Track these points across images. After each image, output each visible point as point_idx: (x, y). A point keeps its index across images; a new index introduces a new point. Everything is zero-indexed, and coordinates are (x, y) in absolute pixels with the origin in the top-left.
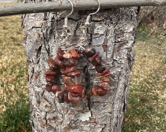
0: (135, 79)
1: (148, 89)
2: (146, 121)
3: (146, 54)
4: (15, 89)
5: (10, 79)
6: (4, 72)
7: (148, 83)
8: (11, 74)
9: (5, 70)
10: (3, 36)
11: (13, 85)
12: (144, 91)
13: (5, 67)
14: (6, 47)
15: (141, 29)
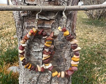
0: (94, 43)
1: (103, 48)
2: (100, 64)
3: (103, 33)
4: (15, 43)
5: (12, 38)
6: (9, 34)
7: (103, 45)
8: (13, 36)
9: (10, 34)
10: (11, 20)
11: (13, 41)
12: (100, 49)
13: (10, 32)
14: (12, 24)
15: (100, 20)
